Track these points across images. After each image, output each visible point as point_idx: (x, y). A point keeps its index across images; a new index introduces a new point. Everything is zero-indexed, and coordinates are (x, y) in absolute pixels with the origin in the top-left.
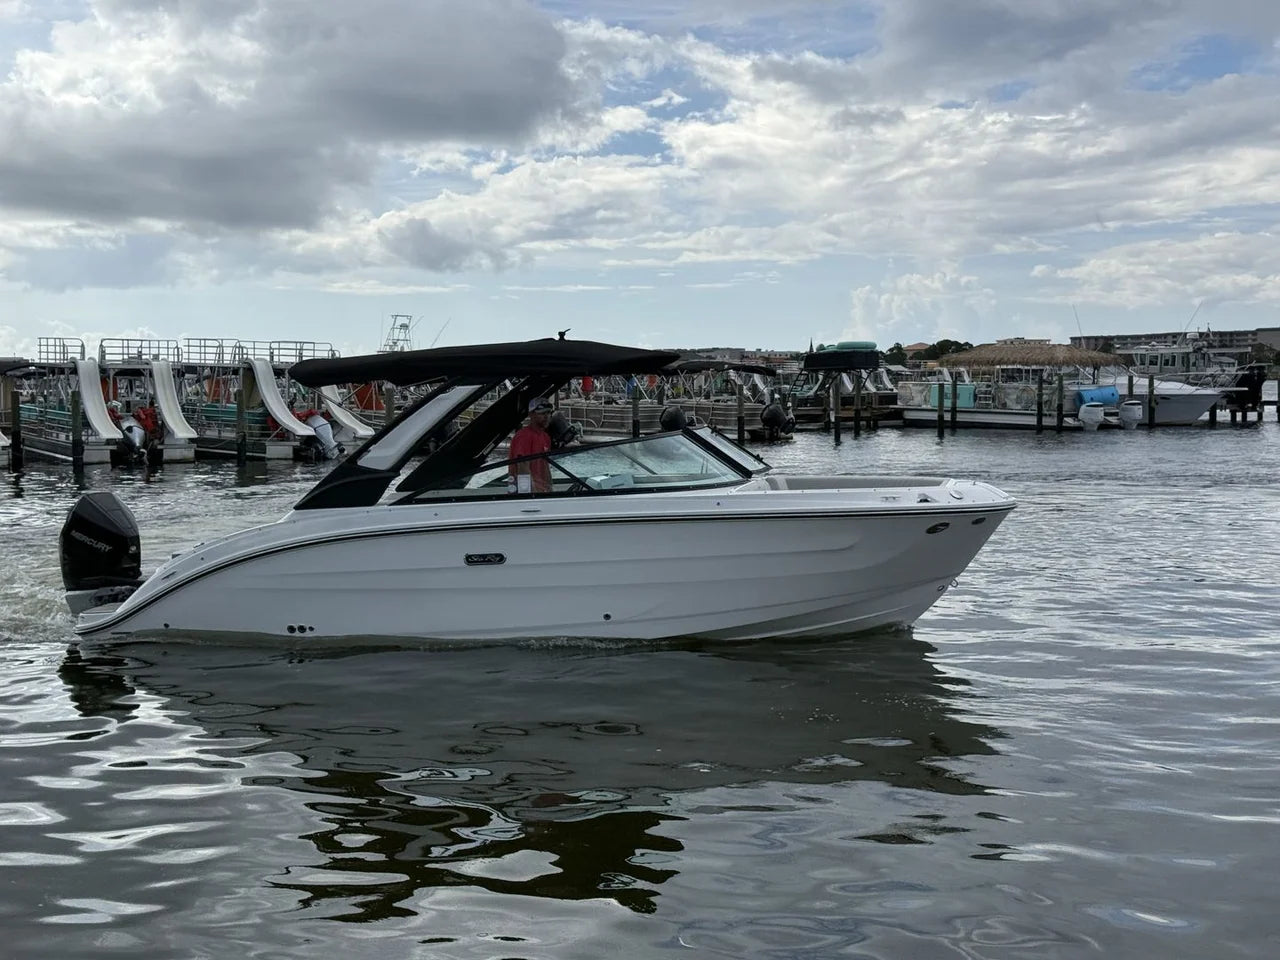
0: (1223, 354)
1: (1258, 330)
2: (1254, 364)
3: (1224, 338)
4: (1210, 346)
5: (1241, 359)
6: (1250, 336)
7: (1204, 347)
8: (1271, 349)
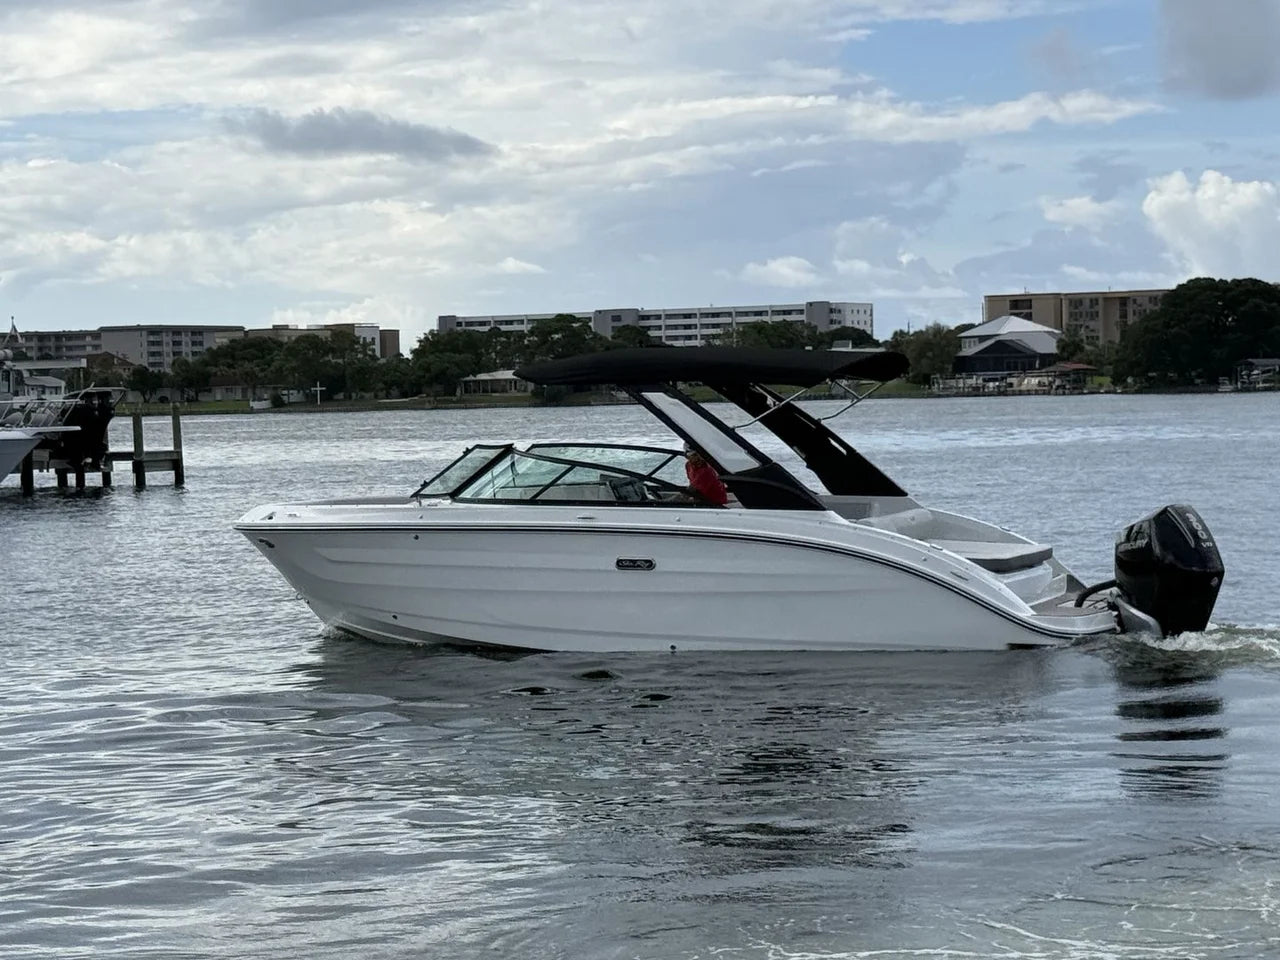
0: (45, 372)
1: (103, 330)
2: (91, 389)
3: (47, 344)
4: (20, 356)
5: (73, 380)
6: (88, 339)
7: (6, 358)
8: (124, 363)
